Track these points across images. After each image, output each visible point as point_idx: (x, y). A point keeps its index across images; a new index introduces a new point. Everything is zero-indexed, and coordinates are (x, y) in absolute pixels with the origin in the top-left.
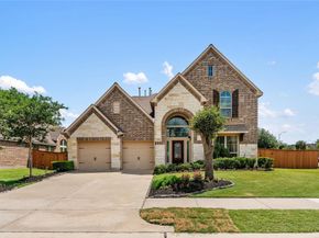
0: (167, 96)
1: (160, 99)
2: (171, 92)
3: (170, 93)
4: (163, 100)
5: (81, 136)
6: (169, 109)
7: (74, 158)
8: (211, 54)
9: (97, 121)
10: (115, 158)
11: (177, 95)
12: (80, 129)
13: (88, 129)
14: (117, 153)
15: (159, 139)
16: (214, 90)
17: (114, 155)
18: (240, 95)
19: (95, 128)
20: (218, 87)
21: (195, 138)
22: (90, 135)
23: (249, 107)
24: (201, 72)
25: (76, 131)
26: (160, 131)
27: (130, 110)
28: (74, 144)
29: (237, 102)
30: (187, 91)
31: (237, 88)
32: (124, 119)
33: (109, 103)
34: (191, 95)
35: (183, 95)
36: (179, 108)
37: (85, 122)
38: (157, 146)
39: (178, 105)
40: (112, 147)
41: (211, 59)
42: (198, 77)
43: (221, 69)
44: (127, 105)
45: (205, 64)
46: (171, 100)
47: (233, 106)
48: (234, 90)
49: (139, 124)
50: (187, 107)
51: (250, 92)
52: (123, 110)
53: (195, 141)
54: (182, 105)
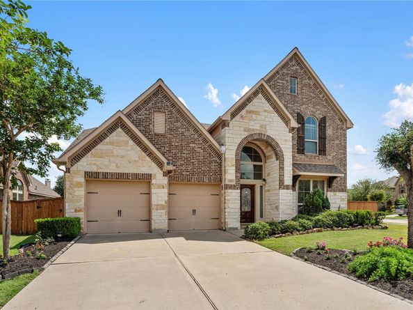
0: (243, 112)
1: (233, 115)
2: (250, 107)
3: (247, 108)
4: (237, 117)
5: (94, 169)
6: (246, 134)
7: (79, 211)
8: (294, 62)
9: (126, 143)
10: (159, 211)
11: (257, 113)
12: (92, 154)
13: (109, 156)
14: (163, 203)
15: (231, 181)
16: (298, 114)
17: (157, 206)
18: (327, 124)
19: (123, 157)
20: (302, 109)
21: (281, 181)
22: (112, 169)
23: (338, 142)
24: (281, 84)
25: (84, 159)
26: (234, 168)
27: (183, 130)
28: (79, 185)
29: (325, 134)
30: (271, 109)
31: (324, 114)
32: (173, 144)
33: (147, 112)
34: (276, 115)
35: (266, 114)
36: (259, 134)
37: (102, 143)
38: (229, 191)
39: (259, 128)
40: (153, 191)
41: (294, 68)
42: (279, 92)
43: (305, 85)
44: (177, 121)
45: (287, 74)
46: (250, 120)
47: (319, 138)
48: (321, 116)
49: (198, 154)
50: (270, 133)
51: (339, 122)
52: (170, 129)
53: (282, 185)
54: (263, 129)
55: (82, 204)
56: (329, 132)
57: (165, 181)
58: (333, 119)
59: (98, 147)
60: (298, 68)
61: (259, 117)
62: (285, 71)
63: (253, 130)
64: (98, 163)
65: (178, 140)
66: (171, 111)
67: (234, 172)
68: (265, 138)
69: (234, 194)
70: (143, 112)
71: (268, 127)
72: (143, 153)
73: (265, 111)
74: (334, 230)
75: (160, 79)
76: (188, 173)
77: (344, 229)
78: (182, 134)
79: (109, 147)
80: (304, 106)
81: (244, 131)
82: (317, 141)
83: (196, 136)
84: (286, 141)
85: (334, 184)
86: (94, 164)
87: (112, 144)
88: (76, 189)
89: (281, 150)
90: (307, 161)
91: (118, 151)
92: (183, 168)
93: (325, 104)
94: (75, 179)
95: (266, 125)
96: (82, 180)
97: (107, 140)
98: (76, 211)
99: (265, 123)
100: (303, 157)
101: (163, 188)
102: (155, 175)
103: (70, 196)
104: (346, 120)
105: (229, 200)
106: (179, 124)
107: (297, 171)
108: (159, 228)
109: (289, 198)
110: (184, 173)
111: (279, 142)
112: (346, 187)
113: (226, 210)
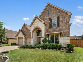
1: (32, 25)
6: (34, 28)
17: (23, 41)
23: (65, 21)
29: (59, 21)
45: (47, 10)
48: (58, 16)
51: (65, 15)
60: (50, 7)
61: (36, 23)
82: (56, 24)
90: (53, 30)
95: (38, 25)
102: (23, 37)
105: (31, 40)
112: (69, 35)
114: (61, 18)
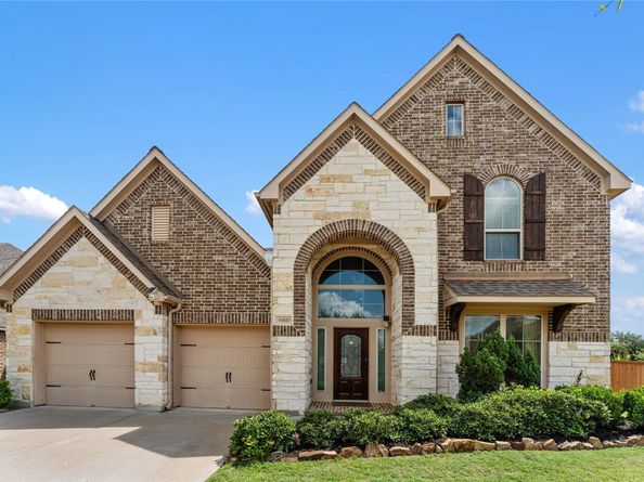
0: (313, 182)
1: (289, 188)
2: (329, 168)
3: (322, 171)
4: (300, 193)
5: (44, 305)
6: (320, 224)
7: (24, 370)
8: (456, 70)
9: (94, 261)
10: (148, 374)
11: (346, 179)
12: (43, 283)
13: (67, 284)
14: (155, 360)
15: (286, 319)
16: (467, 177)
17: (145, 364)
18: (549, 191)
19: (89, 283)
20: (477, 166)
21: (408, 319)
22: (71, 304)
23: (583, 227)
24: (423, 121)
25: (30, 291)
26: (291, 294)
27: (202, 232)
28: (25, 330)
29: (542, 211)
30: (381, 165)
31: (540, 168)
32: (183, 257)
33: (139, 209)
34: (394, 176)
35: (368, 178)
36: (351, 222)
37: (57, 264)
38: (280, 338)
39: (350, 209)
40: (137, 339)
41: (457, 82)
42: (416, 138)
43: (486, 113)
44: (191, 218)
45: (438, 98)
46: (328, 194)
47: (526, 222)
48: (531, 175)
49: (229, 274)
50: (377, 216)
51: (585, 182)
52: (179, 233)
53: (410, 327)
54: (360, 211)
55: (28, 360)
56: (555, 206)
57: (159, 321)
58: (566, 177)
59: (52, 270)
60: (466, 79)
61: (350, 187)
62: (432, 92)
63: (337, 214)
64: (50, 295)
65: (191, 251)
66: (180, 203)
67: (291, 300)
68: (366, 229)
69: (290, 346)
70: (132, 208)
71: (373, 206)
72: (121, 275)
73: (367, 172)
74: (522, 447)
75: (155, 147)
76: (210, 308)
77: (567, 444)
78: (200, 238)
79: (69, 269)
80: (482, 158)
81: (316, 217)
82: (521, 230)
83: (225, 241)
84: (420, 229)
85: (570, 322)
86: (46, 297)
87: (72, 263)
88: (20, 336)
89: (406, 252)
90: (491, 275)
91: (82, 275)
92: (201, 298)
93: (542, 145)
94: (19, 322)
95: (368, 203)
96: (29, 322)
97: (65, 258)
98: (19, 370)
99: (365, 198)
100: (479, 266)
101: (155, 334)
102: (140, 311)
103: (12, 347)
104: (607, 174)
105: (279, 356)
106: (193, 223)
107: (453, 294)
108: (147, 403)
109: (430, 354)
110: (203, 308)
111: (401, 235)
112: (606, 329)
113: (274, 376)
114: (557, 193)
